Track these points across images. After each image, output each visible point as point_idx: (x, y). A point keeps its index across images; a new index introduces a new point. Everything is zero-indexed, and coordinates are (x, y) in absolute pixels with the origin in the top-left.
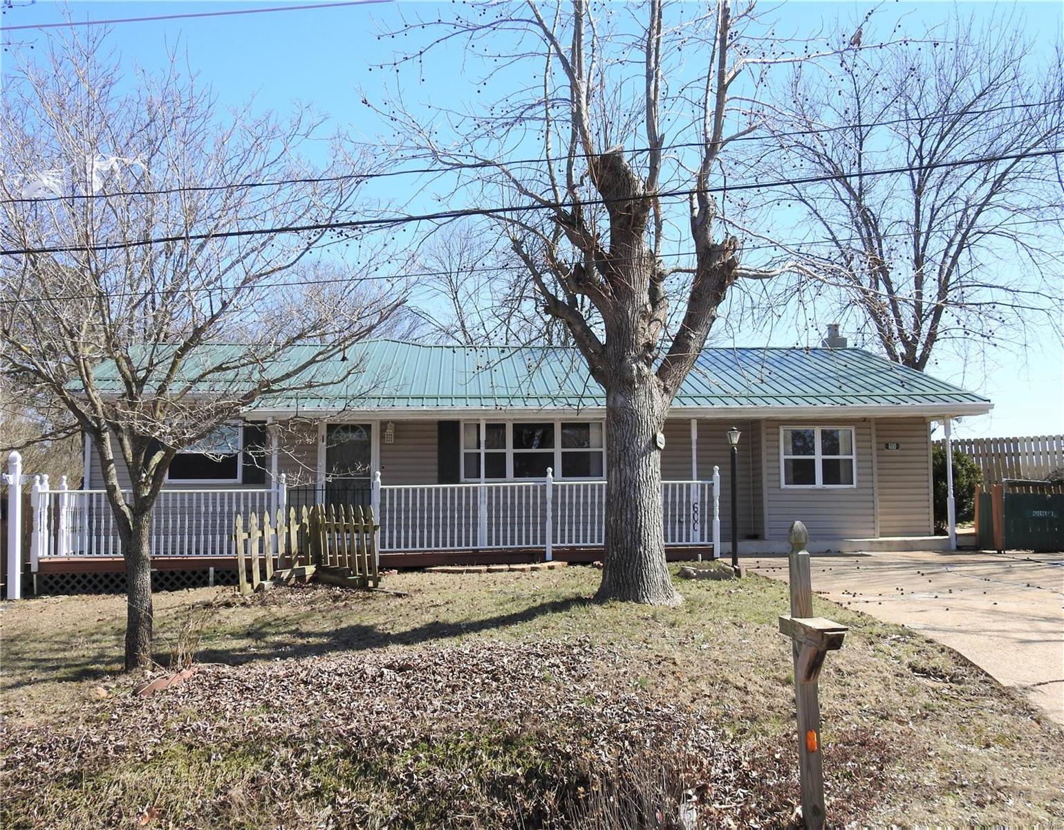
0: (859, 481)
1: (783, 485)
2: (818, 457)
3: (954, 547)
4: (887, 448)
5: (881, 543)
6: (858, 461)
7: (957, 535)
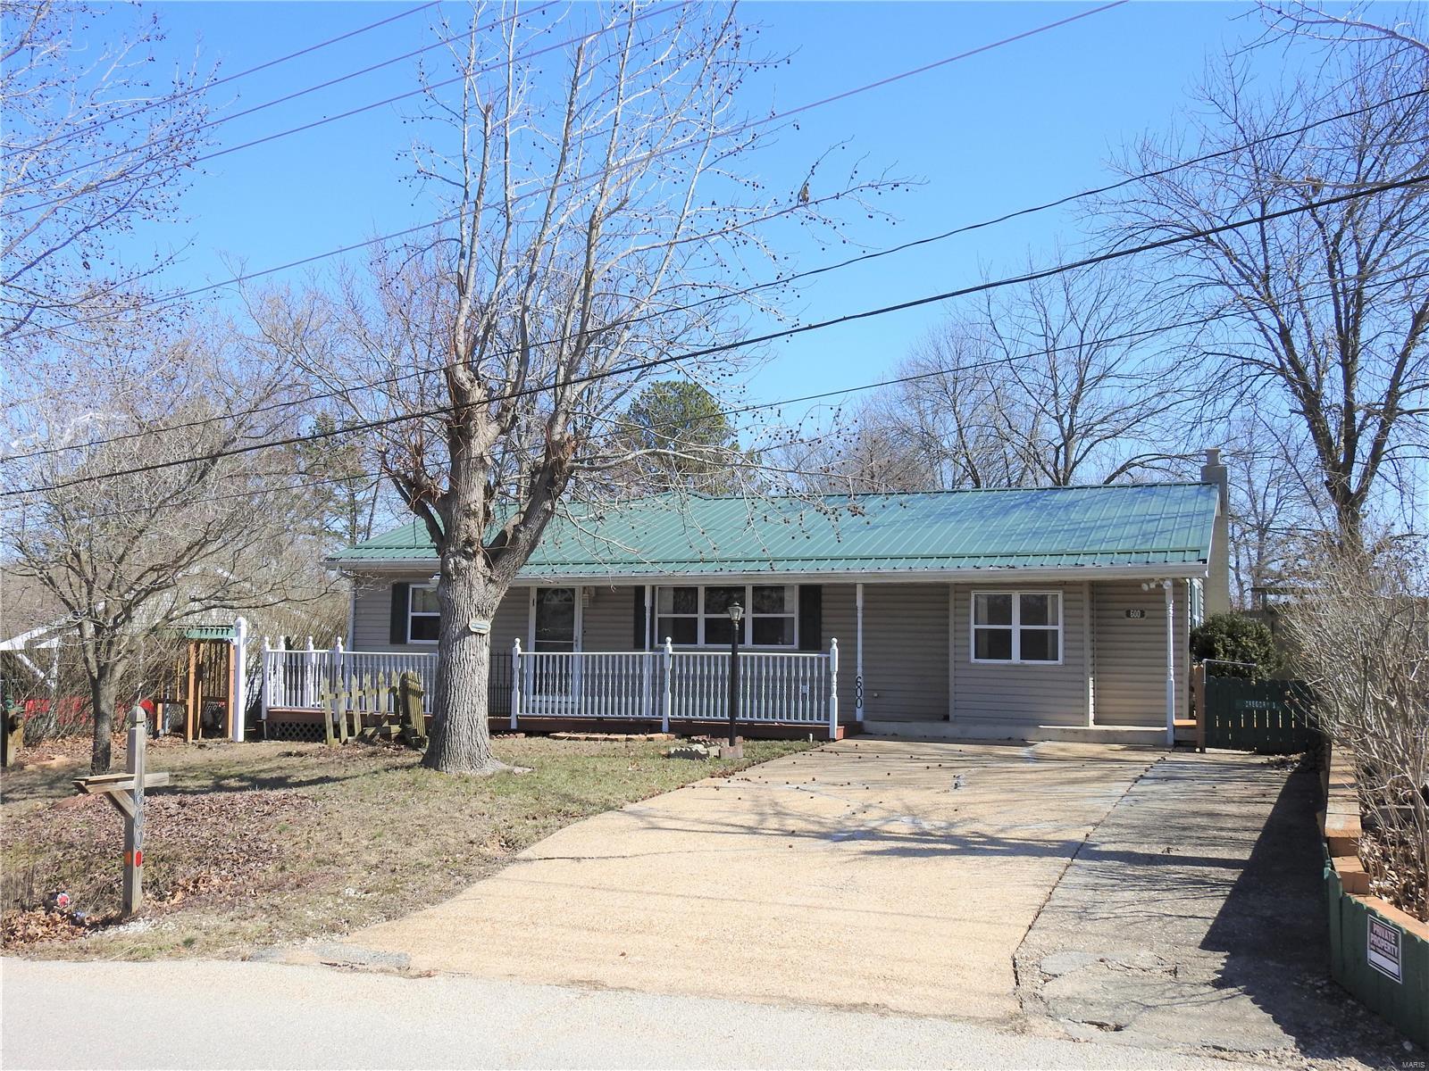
0: (1065, 657)
1: (973, 660)
2: (1016, 628)
3: (1171, 741)
4: (1128, 616)
5: (1076, 732)
6: (1065, 632)
7: (1175, 727)
